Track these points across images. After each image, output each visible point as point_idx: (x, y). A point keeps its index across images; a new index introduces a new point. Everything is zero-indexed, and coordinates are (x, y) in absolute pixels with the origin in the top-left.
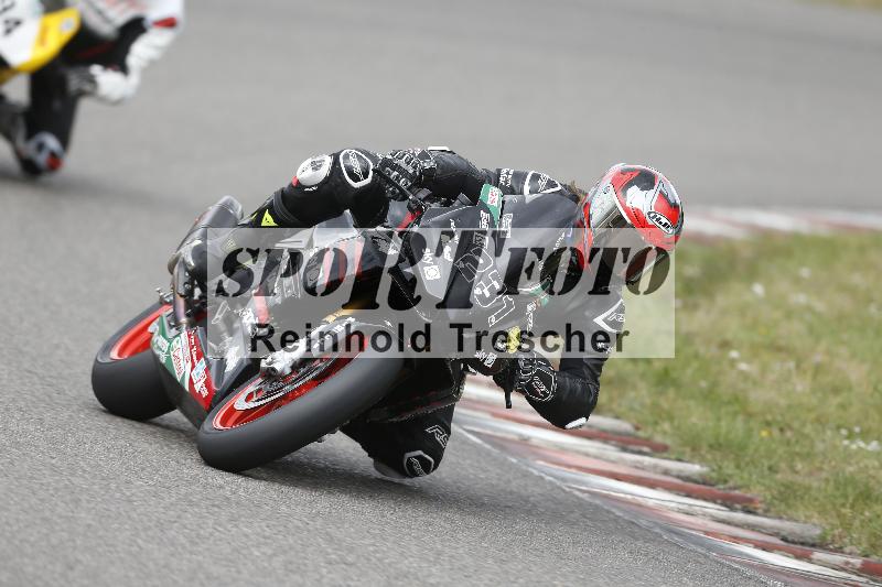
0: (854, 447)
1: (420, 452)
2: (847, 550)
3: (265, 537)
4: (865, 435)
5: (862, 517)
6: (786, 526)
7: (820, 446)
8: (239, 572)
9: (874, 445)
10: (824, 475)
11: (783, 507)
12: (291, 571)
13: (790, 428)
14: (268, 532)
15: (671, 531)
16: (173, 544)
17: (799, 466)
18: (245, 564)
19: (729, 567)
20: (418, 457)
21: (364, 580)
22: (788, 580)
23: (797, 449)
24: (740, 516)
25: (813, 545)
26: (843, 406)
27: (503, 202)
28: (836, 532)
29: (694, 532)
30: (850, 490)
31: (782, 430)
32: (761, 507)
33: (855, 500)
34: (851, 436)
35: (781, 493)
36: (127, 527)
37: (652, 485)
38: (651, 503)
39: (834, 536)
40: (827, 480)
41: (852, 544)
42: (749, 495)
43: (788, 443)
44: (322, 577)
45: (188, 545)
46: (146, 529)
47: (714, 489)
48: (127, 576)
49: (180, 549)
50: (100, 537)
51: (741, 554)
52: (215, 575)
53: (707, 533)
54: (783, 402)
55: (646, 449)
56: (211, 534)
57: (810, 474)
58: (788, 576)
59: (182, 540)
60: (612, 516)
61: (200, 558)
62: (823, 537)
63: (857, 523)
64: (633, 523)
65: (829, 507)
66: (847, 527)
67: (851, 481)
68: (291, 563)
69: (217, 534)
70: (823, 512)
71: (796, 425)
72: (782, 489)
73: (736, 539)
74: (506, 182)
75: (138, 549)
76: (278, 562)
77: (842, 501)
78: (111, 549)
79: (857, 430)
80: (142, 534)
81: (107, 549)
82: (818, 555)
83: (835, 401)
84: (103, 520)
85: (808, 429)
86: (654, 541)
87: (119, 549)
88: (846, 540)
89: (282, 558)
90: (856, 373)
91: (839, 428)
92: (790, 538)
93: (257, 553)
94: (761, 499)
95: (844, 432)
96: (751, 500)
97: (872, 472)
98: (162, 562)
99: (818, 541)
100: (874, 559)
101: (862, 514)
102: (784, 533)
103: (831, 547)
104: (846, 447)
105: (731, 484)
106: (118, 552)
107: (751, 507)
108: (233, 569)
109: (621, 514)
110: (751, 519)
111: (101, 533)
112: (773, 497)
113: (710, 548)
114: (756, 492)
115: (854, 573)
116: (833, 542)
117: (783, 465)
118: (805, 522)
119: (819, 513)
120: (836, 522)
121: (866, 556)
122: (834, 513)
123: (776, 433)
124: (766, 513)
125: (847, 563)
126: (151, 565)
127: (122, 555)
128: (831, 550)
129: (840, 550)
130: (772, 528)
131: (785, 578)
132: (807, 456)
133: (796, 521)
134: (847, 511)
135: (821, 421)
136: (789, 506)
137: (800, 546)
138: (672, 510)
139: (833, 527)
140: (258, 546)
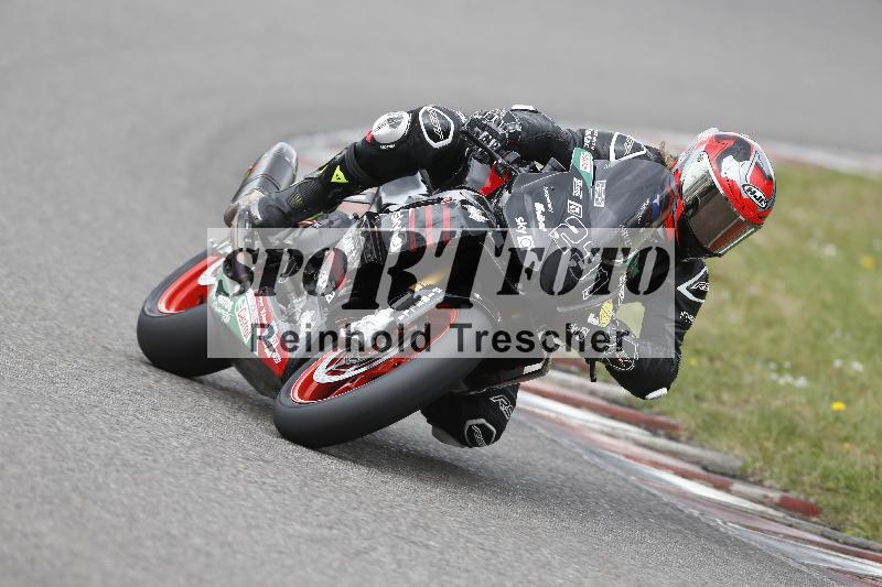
0: (782, 381)
1: (483, 421)
2: (767, 483)
3: (185, 429)
4: (795, 371)
5: (784, 452)
6: (708, 455)
7: (748, 379)
8: (155, 461)
9: (802, 382)
10: (750, 408)
11: (705, 436)
12: (209, 464)
13: (721, 358)
14: (188, 423)
15: (592, 452)
16: (92, 429)
17: (725, 396)
18: (162, 454)
19: (648, 492)
20: (480, 426)
21: (279, 478)
22: (705, 508)
23: (725, 379)
24: (662, 442)
25: (734, 477)
26: (774, 341)
27: (595, 168)
28: (758, 465)
29: (614, 455)
30: (774, 424)
31: (711, 360)
32: (684, 435)
33: (779, 434)
34: (780, 370)
35: (704, 422)
36: (47, 407)
37: (577, 404)
38: (574, 423)
39: (754, 469)
40: (752, 413)
41: (771, 477)
42: (673, 421)
43: (717, 373)
44: (239, 471)
45: (106, 430)
46: (66, 412)
47: (638, 413)
48: (43, 457)
49: (98, 434)
50: (20, 417)
51: (660, 480)
52: (132, 462)
53: (627, 457)
54: (715, 331)
55: (573, 368)
56: (131, 422)
57: (736, 405)
58: (705, 505)
59: (101, 425)
60: (534, 433)
61: (118, 444)
62: (743, 469)
63: (778, 458)
64: (556, 442)
65: (752, 439)
66: (768, 459)
67: (777, 414)
68: (208, 456)
69: (136, 421)
70: (745, 444)
71: (726, 355)
72: (707, 418)
73: (657, 465)
74: (591, 144)
75: (55, 430)
76: (195, 454)
77: (767, 434)
78: (31, 429)
79: (787, 365)
80: (62, 417)
81: (26, 428)
82: (737, 486)
83: (766, 334)
84: (24, 399)
85: (738, 361)
86: (574, 460)
87: (38, 430)
88: (767, 474)
89: (200, 450)
90: (789, 307)
91: (768, 361)
92: (710, 468)
93: (174, 443)
94: (685, 426)
95: (773, 366)
96: (675, 427)
97: (798, 408)
98: (80, 446)
99: (738, 473)
100: (792, 495)
101: (785, 449)
102: (705, 463)
103: (751, 479)
104: (774, 382)
105: (656, 409)
106: (36, 432)
107: (674, 434)
108: (150, 458)
109: (542, 431)
110: (673, 445)
111: (21, 412)
112: (698, 426)
113: (630, 472)
114: (679, 419)
115: (771, 507)
116: (753, 474)
117: (710, 395)
118: (726, 453)
119: (742, 445)
120: (758, 454)
121: (786, 491)
122: (756, 446)
123: (705, 362)
124: (689, 441)
125: (766, 497)
126: (68, 447)
127: (41, 436)
128: (750, 483)
129: (760, 483)
130: (694, 456)
131: (700, 506)
132: (735, 388)
133: (718, 451)
134: (769, 445)
135: (751, 354)
136: (711, 435)
137: (720, 476)
138: (593, 430)
139: (755, 459)
140: (177, 436)
